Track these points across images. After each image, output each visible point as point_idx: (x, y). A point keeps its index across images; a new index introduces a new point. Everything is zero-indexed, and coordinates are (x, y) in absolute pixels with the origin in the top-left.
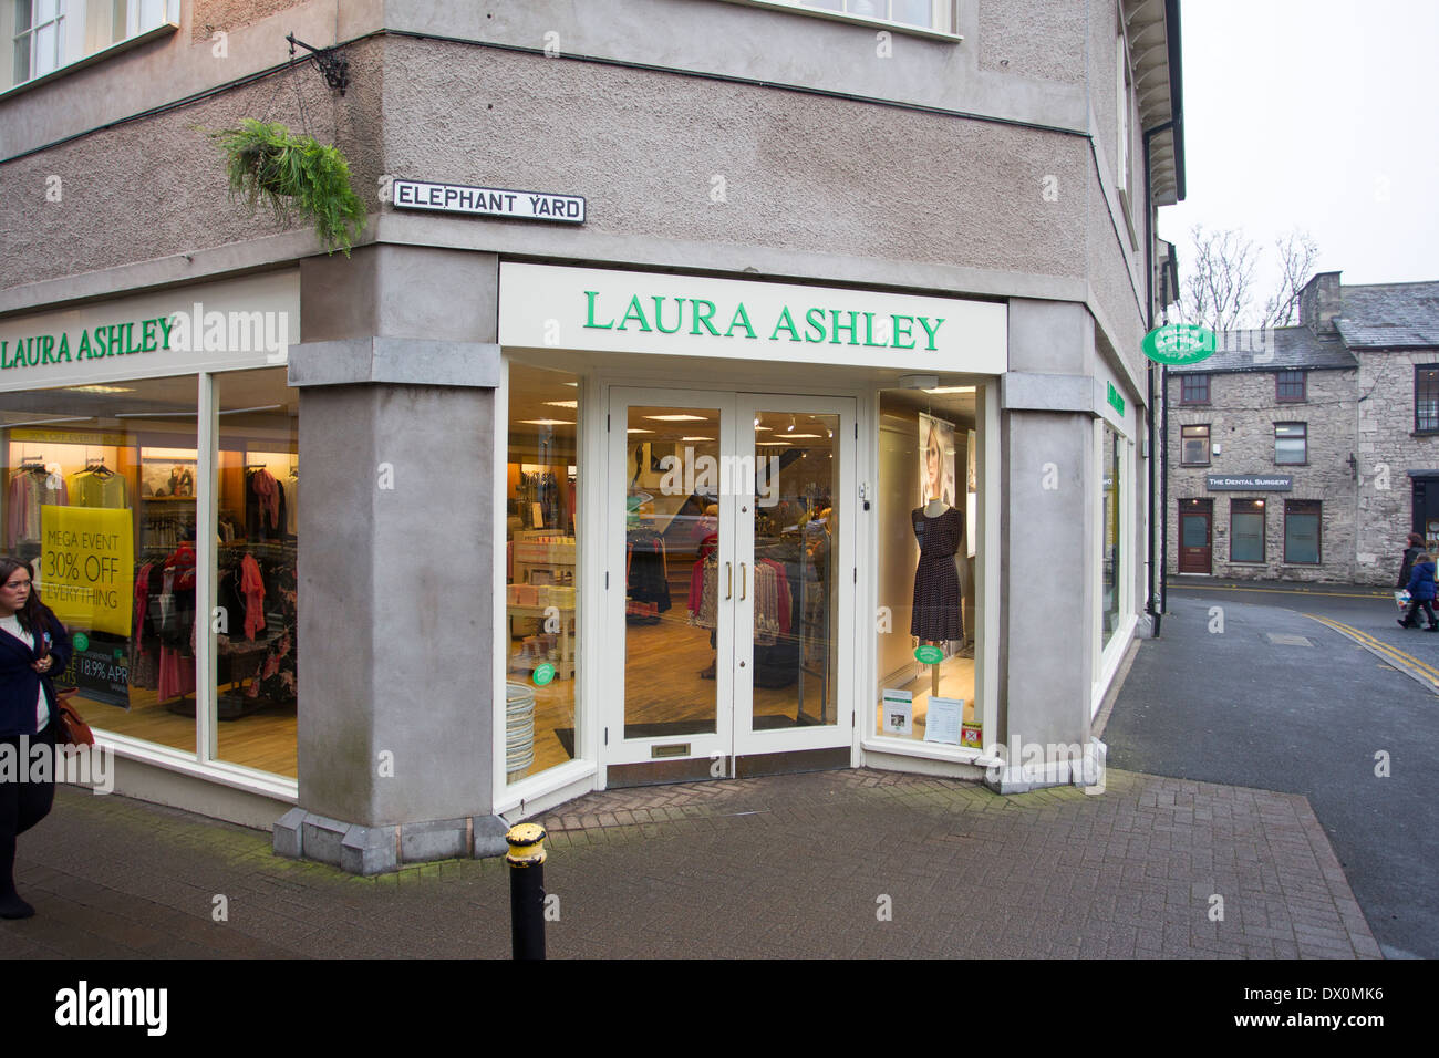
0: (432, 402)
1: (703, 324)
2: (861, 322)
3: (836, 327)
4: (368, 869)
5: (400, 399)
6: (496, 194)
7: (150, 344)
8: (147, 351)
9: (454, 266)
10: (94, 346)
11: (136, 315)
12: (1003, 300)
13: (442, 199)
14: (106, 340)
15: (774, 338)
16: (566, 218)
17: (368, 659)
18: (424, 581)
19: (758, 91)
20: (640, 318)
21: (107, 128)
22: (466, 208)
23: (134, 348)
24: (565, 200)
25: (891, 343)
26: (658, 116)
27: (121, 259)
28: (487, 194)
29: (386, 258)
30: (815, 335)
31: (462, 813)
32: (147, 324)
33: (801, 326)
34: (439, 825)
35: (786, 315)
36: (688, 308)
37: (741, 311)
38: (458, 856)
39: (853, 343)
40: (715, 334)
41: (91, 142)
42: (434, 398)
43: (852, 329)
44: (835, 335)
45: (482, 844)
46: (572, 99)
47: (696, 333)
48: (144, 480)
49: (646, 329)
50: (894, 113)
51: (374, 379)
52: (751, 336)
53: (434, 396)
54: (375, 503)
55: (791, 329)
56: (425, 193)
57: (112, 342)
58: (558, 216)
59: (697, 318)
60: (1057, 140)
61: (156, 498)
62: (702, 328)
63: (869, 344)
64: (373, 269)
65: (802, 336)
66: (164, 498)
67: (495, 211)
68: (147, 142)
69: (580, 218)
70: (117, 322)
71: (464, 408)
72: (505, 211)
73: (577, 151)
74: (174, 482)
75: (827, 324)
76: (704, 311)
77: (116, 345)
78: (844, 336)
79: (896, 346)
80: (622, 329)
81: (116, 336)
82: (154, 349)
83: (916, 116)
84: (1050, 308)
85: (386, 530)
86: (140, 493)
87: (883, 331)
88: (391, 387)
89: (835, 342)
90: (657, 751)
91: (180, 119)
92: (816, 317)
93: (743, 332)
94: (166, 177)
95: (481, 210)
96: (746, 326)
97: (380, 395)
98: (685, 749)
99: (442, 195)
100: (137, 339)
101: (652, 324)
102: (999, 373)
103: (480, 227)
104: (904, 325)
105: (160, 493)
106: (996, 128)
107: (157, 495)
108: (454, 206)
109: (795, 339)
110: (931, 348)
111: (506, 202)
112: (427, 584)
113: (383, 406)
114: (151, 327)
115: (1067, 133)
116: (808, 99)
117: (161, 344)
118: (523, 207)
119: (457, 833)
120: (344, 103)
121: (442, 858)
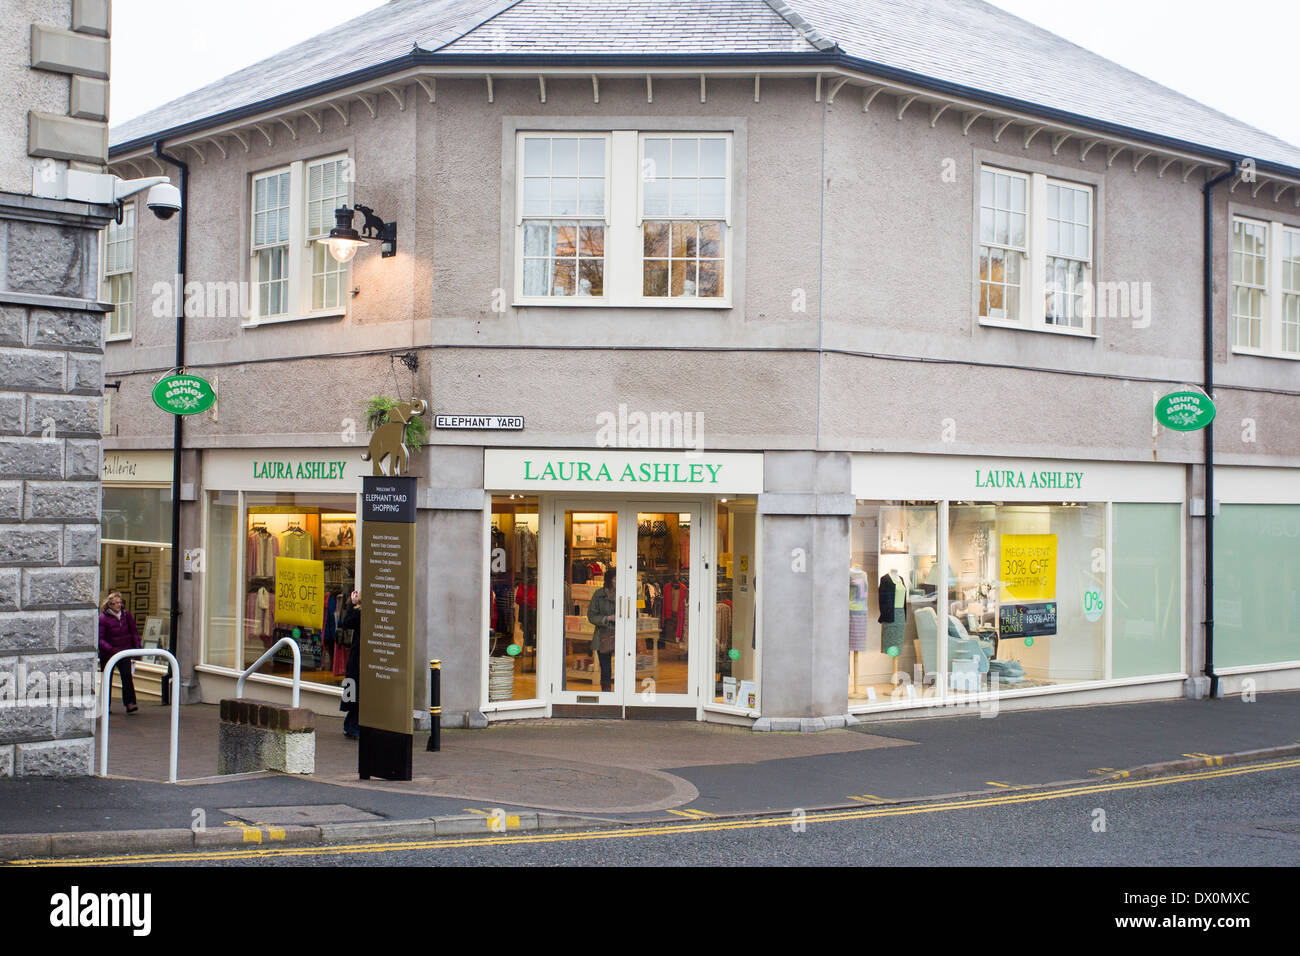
0: (453, 517)
1: (584, 474)
2: (671, 470)
3: (657, 473)
4: (421, 728)
5: (440, 516)
6: (482, 418)
7: (333, 476)
8: (331, 478)
9: (463, 453)
10: (305, 471)
11: (327, 459)
12: (762, 451)
13: (457, 423)
14: (311, 469)
15: (622, 480)
16: (514, 427)
17: (425, 633)
18: (450, 599)
19: (612, 352)
20: (552, 473)
21: (312, 357)
22: (468, 426)
23: (325, 476)
24: (514, 418)
25: (689, 479)
26: (560, 371)
27: (318, 430)
28: (477, 418)
29: (433, 452)
30: (645, 477)
31: (465, 708)
32: (331, 464)
33: (637, 473)
34: (454, 713)
35: (628, 467)
36: (576, 467)
37: (604, 466)
38: (462, 728)
39: (667, 480)
40: (590, 479)
41: (303, 362)
42: (455, 515)
43: (666, 473)
44: (656, 477)
45: (472, 723)
46: (518, 368)
47: (580, 479)
48: (322, 535)
49: (555, 478)
50: (691, 353)
51: (428, 507)
52: (609, 479)
53: (455, 514)
54: (429, 564)
55: (631, 474)
56: (449, 421)
57: (314, 471)
58: (511, 427)
59: (581, 472)
60: (798, 355)
61: (331, 549)
62: (583, 476)
63: (676, 480)
64: (427, 456)
65: (637, 478)
66: (334, 548)
67: (481, 426)
68: (332, 370)
69: (521, 427)
70: (317, 460)
71: (468, 519)
72: (486, 426)
73: (520, 393)
74: (341, 537)
75: (652, 472)
76: (584, 468)
77: (316, 473)
78: (662, 477)
79: (692, 481)
80: (543, 479)
81: (316, 468)
82: (335, 477)
83: (704, 354)
84: (791, 454)
85: (433, 574)
86: (320, 545)
87: (684, 473)
88: (436, 510)
89: (656, 480)
90: (580, 699)
91: (348, 362)
92: (645, 467)
93: (606, 477)
94: (341, 391)
95: (475, 426)
96: (607, 474)
97: (431, 513)
98: (595, 699)
99: (457, 421)
100: (327, 472)
101: (557, 475)
102: (756, 493)
103: (475, 433)
104: (696, 469)
105: (332, 544)
106: (756, 354)
107: (331, 546)
108: (463, 425)
109: (634, 480)
110: (714, 481)
111: (486, 421)
112: (451, 600)
113: (433, 518)
114: (334, 466)
115: (805, 350)
116: (641, 353)
117: (339, 475)
118: (494, 423)
119: (461, 717)
120: (416, 376)
121: (455, 728)
